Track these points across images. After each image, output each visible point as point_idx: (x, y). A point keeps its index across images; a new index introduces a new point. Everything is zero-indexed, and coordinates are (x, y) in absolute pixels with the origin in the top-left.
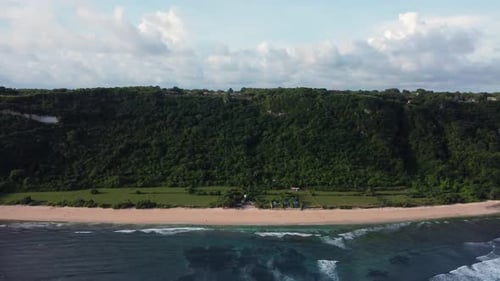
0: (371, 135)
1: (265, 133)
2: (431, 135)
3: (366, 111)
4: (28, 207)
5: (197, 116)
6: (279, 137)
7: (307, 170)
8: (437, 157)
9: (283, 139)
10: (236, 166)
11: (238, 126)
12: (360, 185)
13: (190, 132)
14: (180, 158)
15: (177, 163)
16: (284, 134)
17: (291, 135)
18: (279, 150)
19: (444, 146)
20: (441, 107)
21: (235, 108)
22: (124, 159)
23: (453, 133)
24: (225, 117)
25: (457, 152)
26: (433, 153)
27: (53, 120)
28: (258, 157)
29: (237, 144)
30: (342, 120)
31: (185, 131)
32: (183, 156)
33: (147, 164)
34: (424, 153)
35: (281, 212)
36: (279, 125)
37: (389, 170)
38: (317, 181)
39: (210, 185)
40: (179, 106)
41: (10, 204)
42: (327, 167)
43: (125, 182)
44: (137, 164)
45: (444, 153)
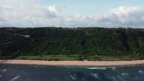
0: (117, 40)
1: (87, 40)
2: (133, 40)
3: (115, 34)
4: (24, 60)
5: (67, 35)
6: (91, 41)
7: (99, 50)
8: (136, 47)
9: (92, 42)
10: (79, 49)
11: (79, 38)
12: (115, 54)
13: (66, 39)
14: (63, 46)
15: (63, 48)
16: (92, 40)
17: (94, 40)
18: (91, 45)
19: (137, 44)
20: (136, 33)
21: (77, 33)
22: (48, 47)
23: (140, 40)
24: (75, 35)
25: (141, 45)
26: (134, 46)
27: (28, 36)
28: (85, 46)
29: (79, 43)
30: (108, 36)
31: (64, 39)
32: (64, 46)
33: (54, 48)
34: (132, 45)
35: (94, 62)
36: (90, 37)
37: (122, 50)
38: (102, 53)
39: (73, 54)
40: (62, 32)
41: (19, 59)
42: (105, 49)
43: (49, 54)
44: (52, 48)
45: (138, 46)
